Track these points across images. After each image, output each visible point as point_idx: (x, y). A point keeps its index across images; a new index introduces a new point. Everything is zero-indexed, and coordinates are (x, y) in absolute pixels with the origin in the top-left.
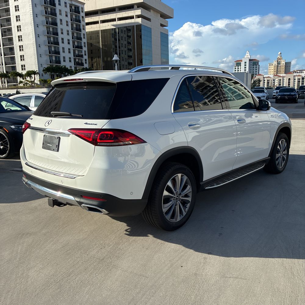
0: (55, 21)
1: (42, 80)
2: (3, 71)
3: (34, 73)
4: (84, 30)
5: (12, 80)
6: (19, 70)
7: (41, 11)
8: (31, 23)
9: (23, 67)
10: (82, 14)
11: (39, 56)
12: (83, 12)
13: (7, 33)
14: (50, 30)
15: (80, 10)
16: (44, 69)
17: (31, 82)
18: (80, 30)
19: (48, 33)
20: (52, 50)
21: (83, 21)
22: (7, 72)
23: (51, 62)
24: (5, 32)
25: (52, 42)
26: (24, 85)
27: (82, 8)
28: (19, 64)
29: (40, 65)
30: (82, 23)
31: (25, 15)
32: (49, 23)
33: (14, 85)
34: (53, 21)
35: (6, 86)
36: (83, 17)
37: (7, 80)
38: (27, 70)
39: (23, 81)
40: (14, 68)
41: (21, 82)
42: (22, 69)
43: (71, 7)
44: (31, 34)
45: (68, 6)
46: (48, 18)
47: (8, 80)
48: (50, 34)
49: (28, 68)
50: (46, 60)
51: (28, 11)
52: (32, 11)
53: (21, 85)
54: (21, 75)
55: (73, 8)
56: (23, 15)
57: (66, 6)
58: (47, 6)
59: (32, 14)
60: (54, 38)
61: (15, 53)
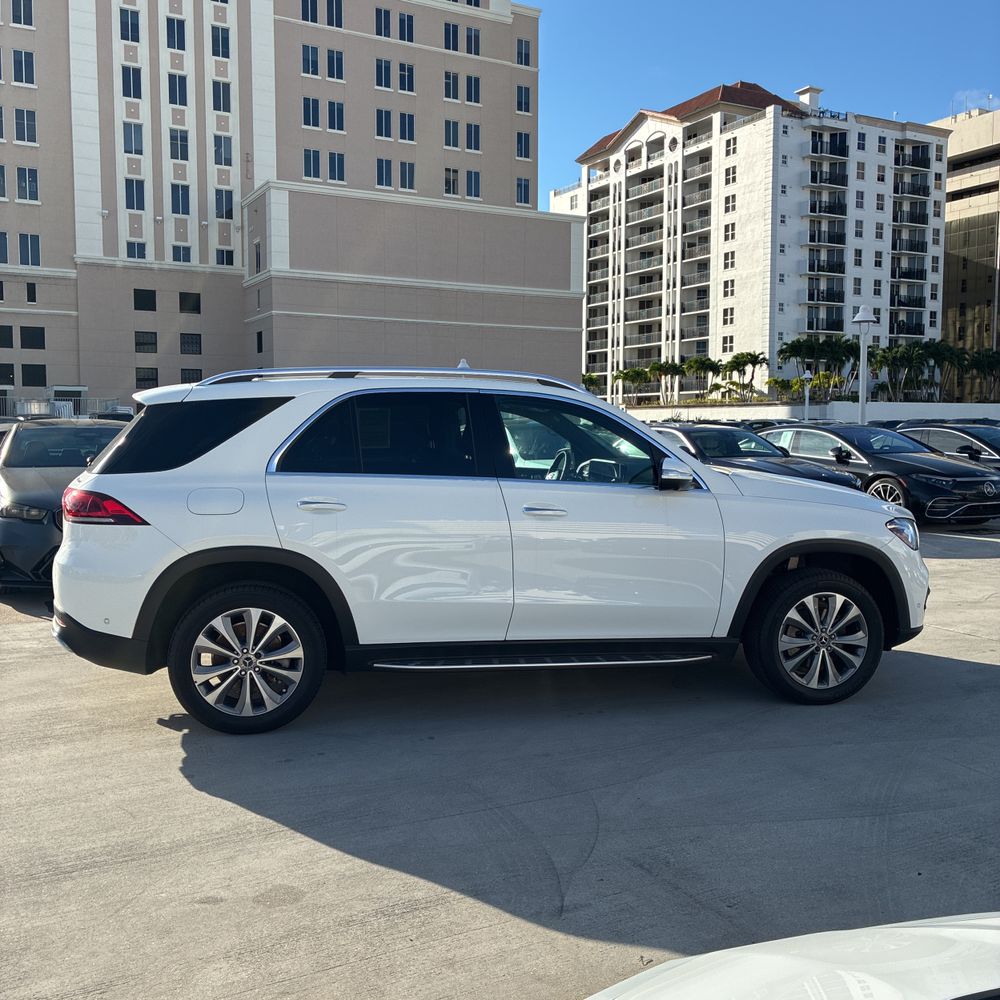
0: (841, 199)
1: (776, 382)
2: (673, 360)
3: (754, 360)
4: (939, 216)
5: (694, 381)
6: (715, 353)
7: (801, 175)
8: (765, 214)
9: (727, 341)
10: (937, 167)
11: (777, 307)
12: (940, 160)
13: (696, 248)
14: (820, 227)
15: (933, 154)
16: (785, 347)
17: (744, 386)
18: (923, 219)
19: (812, 239)
20: (818, 290)
21: (939, 187)
22: (682, 359)
23: (810, 326)
24: (691, 245)
25: (822, 264)
26: (723, 395)
27: (940, 149)
28: (716, 331)
29: (775, 333)
30: (935, 195)
31: (751, 192)
32: (820, 207)
33: (697, 396)
34: (832, 201)
35: (676, 397)
36: (938, 177)
37: (680, 382)
38: (736, 351)
39: (723, 383)
40: (703, 346)
41: (717, 387)
42: (725, 350)
43: (899, 147)
44: (761, 244)
45: (890, 147)
46: (820, 194)
47: (684, 381)
48: (819, 241)
49: (739, 348)
50: (798, 320)
51: (759, 179)
52: (771, 179)
53: (716, 396)
54: (716, 368)
55: (908, 151)
56: (744, 193)
57: (882, 150)
58: (821, 158)
59: (770, 186)
60: (830, 252)
61: (711, 303)
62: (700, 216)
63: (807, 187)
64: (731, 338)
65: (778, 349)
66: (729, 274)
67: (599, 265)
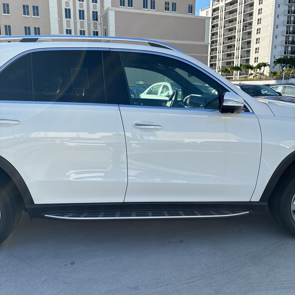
1: (272, 72)
2: (238, 65)
3: (265, 65)
5: (244, 72)
6: (252, 63)
8: (272, 15)
9: (256, 59)
11: (274, 47)
13: (248, 28)
14: (291, 19)
16: (276, 60)
17: (261, 74)
19: (288, 23)
20: (289, 41)
22: (241, 65)
23: (285, 53)
24: (246, 26)
25: (290, 31)
26: (254, 77)
28: (253, 55)
29: (273, 56)
31: (267, 7)
32: (291, 12)
33: (245, 77)
35: (238, 78)
37: (240, 73)
38: (259, 62)
39: (254, 73)
40: (248, 60)
41: (251, 74)
42: (255, 62)
44: (270, 25)
46: (291, 7)
48: (290, 24)
49: (260, 61)
50: (281, 51)
51: (270, 2)
52: (275, 2)
53: (251, 77)
54: (252, 68)
56: (265, 8)
59: (274, 4)
60: (294, 27)
61: (251, 46)
62: (249, 16)
63: (287, 5)
64: (258, 58)
65: (274, 61)
66: (258, 36)
67: (215, 34)
